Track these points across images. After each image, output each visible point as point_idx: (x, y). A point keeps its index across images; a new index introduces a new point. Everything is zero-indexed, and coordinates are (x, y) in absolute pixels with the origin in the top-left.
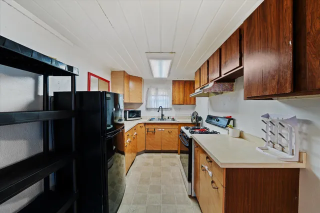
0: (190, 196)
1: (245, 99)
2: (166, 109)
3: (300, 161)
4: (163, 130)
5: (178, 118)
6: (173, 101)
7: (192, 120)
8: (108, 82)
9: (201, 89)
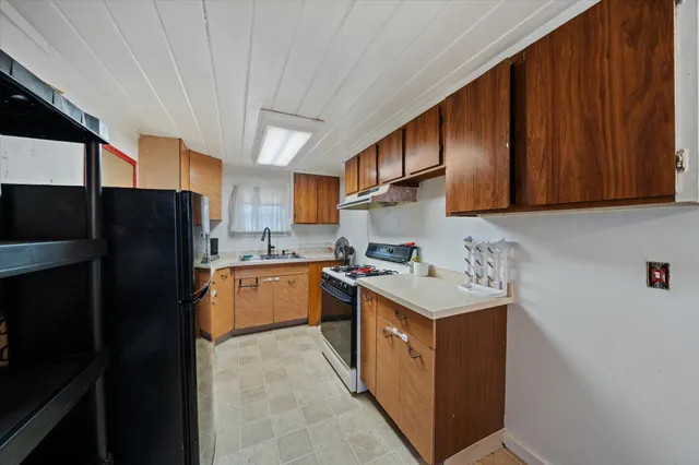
0: (355, 394)
1: (447, 215)
2: (277, 233)
3: (509, 296)
4: (277, 279)
5: (307, 253)
6: (295, 216)
7: (336, 254)
8: (133, 163)
9: (359, 195)
